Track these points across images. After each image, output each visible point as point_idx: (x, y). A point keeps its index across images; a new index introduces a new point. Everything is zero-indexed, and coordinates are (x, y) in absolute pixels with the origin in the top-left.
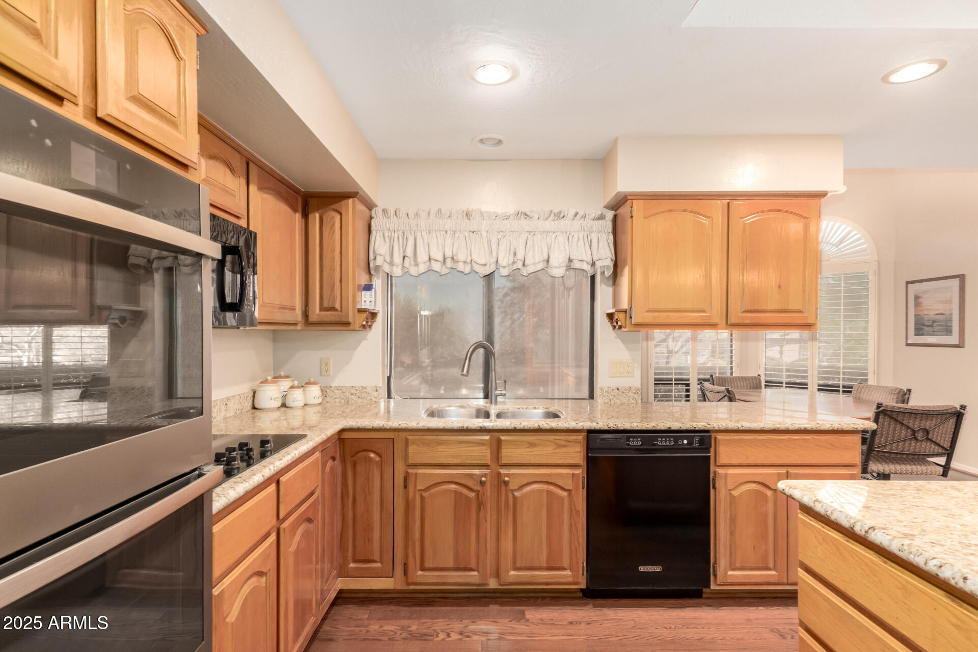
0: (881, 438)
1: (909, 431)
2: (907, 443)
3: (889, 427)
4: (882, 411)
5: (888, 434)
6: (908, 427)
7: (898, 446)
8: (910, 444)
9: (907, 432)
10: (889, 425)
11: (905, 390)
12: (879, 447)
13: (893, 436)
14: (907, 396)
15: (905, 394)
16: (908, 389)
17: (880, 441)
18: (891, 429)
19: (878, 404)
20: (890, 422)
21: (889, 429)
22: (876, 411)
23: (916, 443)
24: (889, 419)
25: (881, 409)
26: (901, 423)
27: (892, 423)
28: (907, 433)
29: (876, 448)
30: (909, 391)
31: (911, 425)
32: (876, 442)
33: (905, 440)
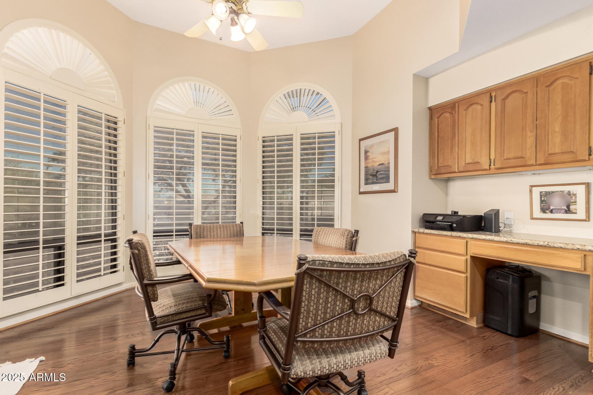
0: (307, 318)
1: (346, 301)
2: (343, 321)
3: (318, 298)
4: (305, 272)
5: (317, 309)
6: (345, 296)
7: (332, 328)
8: (348, 322)
9: (344, 303)
10: (319, 294)
11: (354, 231)
12: (305, 335)
13: (325, 313)
14: (354, 239)
15: (353, 236)
16: (355, 230)
17: (307, 324)
18: (321, 301)
19: (300, 259)
20: (319, 290)
21: (318, 301)
22: (299, 271)
23: (356, 320)
24: (317, 284)
25: (304, 268)
26: (334, 289)
27: (322, 290)
28: (343, 305)
29: (300, 336)
30: (357, 232)
31: (349, 290)
32: (300, 326)
33: (341, 318)
